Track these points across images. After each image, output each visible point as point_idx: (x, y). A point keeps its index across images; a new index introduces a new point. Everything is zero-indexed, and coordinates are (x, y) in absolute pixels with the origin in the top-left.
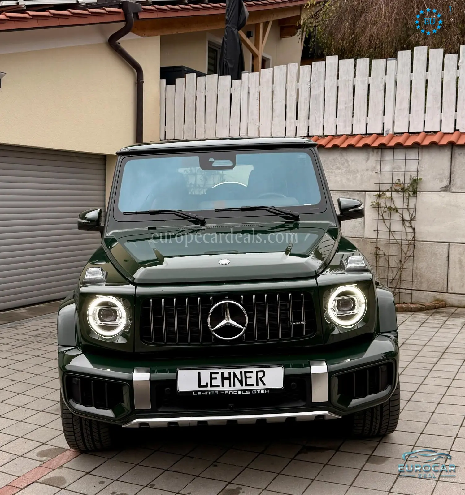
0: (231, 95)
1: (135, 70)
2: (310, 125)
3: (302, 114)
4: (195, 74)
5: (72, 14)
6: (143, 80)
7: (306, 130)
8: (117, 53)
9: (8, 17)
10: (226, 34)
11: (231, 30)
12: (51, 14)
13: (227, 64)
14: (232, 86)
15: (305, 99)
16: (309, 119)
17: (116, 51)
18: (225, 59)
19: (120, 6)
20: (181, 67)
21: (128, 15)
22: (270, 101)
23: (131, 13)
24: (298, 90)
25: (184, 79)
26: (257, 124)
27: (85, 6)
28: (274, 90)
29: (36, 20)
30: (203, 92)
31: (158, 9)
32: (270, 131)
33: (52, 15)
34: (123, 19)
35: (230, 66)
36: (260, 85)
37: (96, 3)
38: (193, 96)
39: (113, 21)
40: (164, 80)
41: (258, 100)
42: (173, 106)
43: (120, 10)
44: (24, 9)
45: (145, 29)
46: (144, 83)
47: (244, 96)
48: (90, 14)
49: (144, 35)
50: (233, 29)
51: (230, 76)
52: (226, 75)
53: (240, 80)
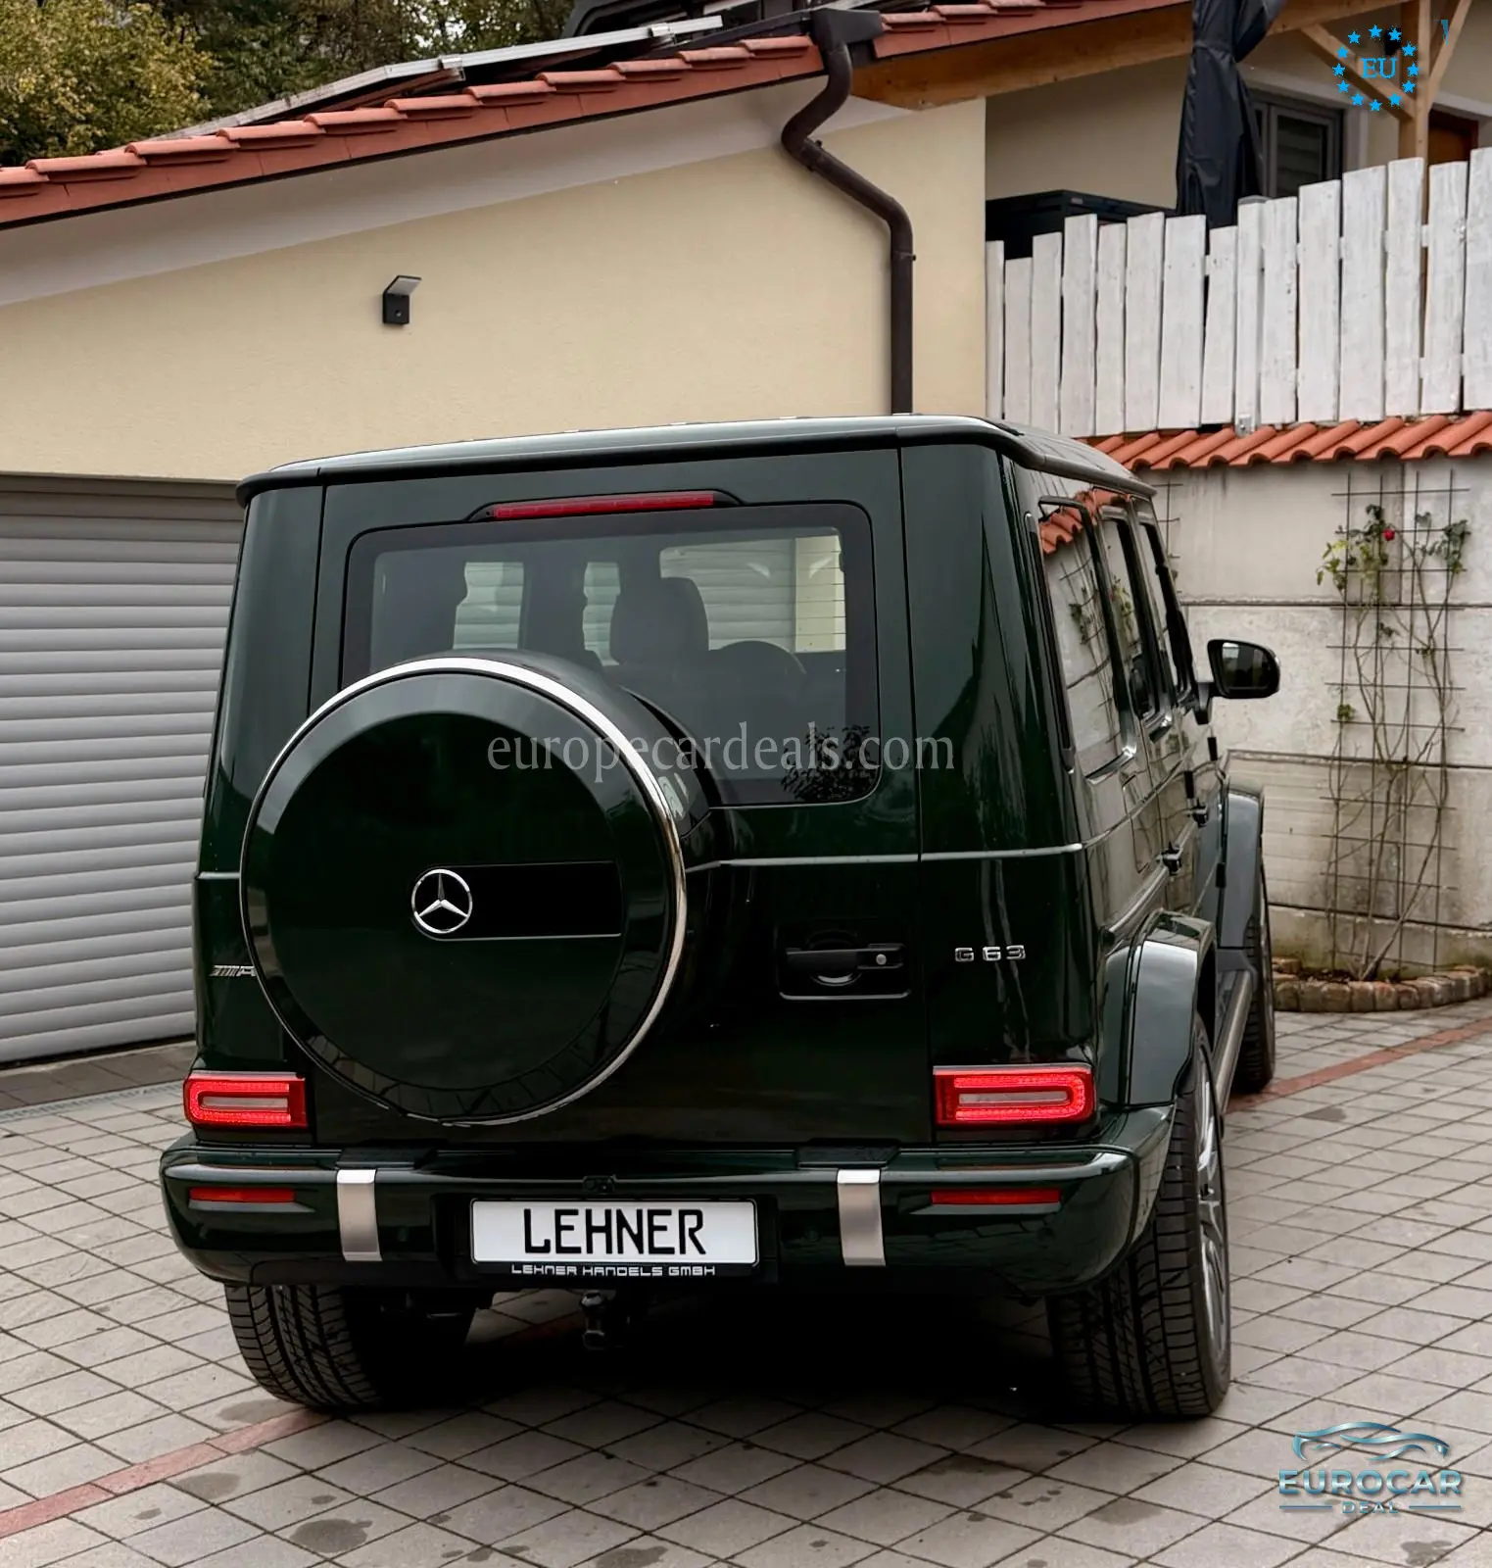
0: (1206, 280)
1: (885, 223)
2: (1466, 373)
3: (1441, 331)
4: (1093, 218)
5: (623, 78)
6: (911, 251)
7: (1452, 392)
8: (815, 174)
9: (401, 112)
10: (1194, 72)
11: (1208, 58)
12: (550, 85)
13: (1197, 177)
14: (1207, 252)
15: (1449, 282)
16: (1462, 351)
17: (810, 168)
18: (1190, 157)
19: (805, 28)
20: (1058, 194)
21: (831, 54)
22: (1333, 296)
23: (839, 47)
24: (1425, 252)
25: (1058, 235)
26: (1291, 377)
27: (672, 45)
28: (1343, 255)
29: (502, 111)
30: (1118, 274)
31: (949, 17)
32: (1332, 400)
33: (554, 89)
34: (820, 67)
35: (1208, 180)
36: (1298, 241)
37: (717, 29)
38: (1087, 292)
39: (778, 78)
40: (999, 245)
41: (1294, 292)
42: (1027, 328)
43: (802, 40)
44: (460, 79)
45: (926, 83)
46: (914, 263)
47: (1249, 281)
48: (690, 67)
49: (923, 102)
50: (1218, 55)
51: (1204, 217)
52: (1190, 214)
53: (1234, 228)
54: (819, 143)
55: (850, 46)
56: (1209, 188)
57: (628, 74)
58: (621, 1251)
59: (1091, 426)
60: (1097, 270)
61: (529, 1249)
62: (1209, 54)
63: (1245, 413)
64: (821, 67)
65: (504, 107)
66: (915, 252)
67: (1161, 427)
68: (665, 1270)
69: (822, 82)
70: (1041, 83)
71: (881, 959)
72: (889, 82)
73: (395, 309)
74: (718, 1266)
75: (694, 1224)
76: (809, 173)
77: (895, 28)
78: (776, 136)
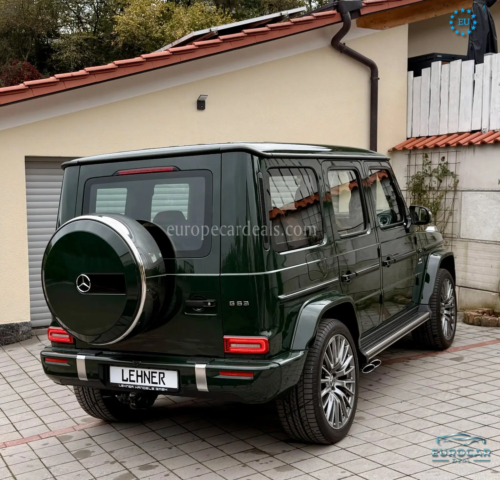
0: (474, 82)
1: (369, 67)
4: (440, 62)
6: (377, 76)
9: (196, 46)
11: (478, 6)
12: (246, 33)
13: (473, 47)
14: (475, 72)
17: (341, 52)
19: (335, 8)
20: (433, 54)
21: (343, 15)
23: (346, 13)
25: (430, 68)
27: (288, 17)
30: (447, 81)
33: (247, 35)
35: (476, 48)
38: (438, 87)
39: (325, 25)
40: (412, 72)
42: (419, 100)
43: (335, 12)
44: (216, 34)
45: (386, 21)
46: (378, 80)
47: (487, 82)
48: (293, 24)
49: (385, 27)
50: (481, 5)
51: (474, 60)
52: (471, 59)
53: (482, 64)
54: (344, 44)
55: (350, 12)
56: (477, 51)
57: (271, 28)
58: (145, 382)
59: (438, 132)
60: (441, 80)
61: (123, 380)
62: (478, 5)
63: (485, 126)
64: (340, 20)
65: (230, 42)
66: (379, 77)
67: (459, 131)
68: (155, 389)
69: (341, 25)
70: (430, 17)
71: (209, 304)
72: (372, 22)
73: (201, 105)
74: (168, 389)
75: (163, 377)
76: (341, 53)
77: (368, 5)
78: (329, 42)
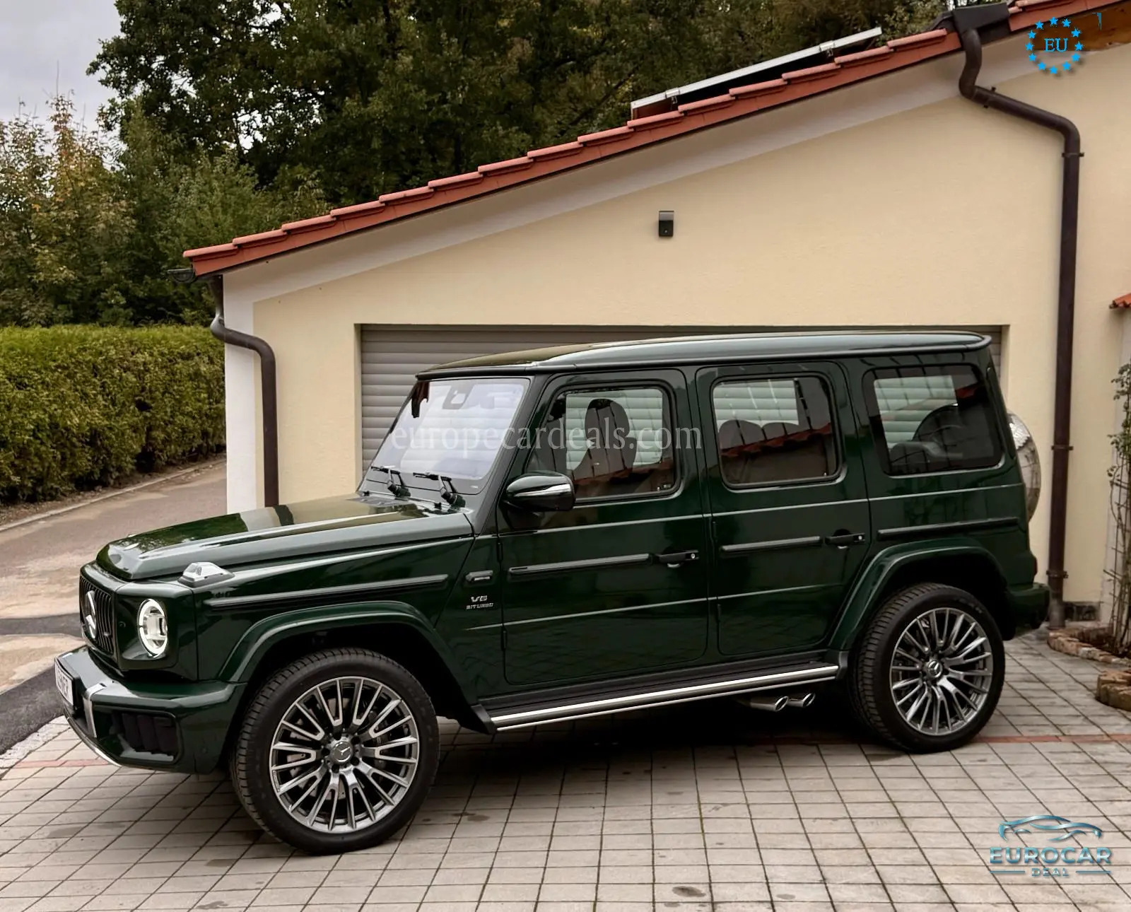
8: (989, 108)
12: (733, 96)
23: (969, 31)
27: (831, 55)
33: (736, 98)
37: (874, 37)
39: (919, 60)
43: (943, 32)
44: (675, 102)
46: (1081, 158)
48: (839, 67)
49: (1110, 44)
55: (977, 30)
57: (790, 80)
64: (958, 45)
65: (702, 113)
66: (1081, 151)
69: (961, 58)
73: (666, 228)
76: (985, 109)
77: (1026, 9)
78: (954, 89)
